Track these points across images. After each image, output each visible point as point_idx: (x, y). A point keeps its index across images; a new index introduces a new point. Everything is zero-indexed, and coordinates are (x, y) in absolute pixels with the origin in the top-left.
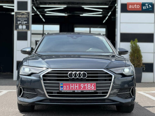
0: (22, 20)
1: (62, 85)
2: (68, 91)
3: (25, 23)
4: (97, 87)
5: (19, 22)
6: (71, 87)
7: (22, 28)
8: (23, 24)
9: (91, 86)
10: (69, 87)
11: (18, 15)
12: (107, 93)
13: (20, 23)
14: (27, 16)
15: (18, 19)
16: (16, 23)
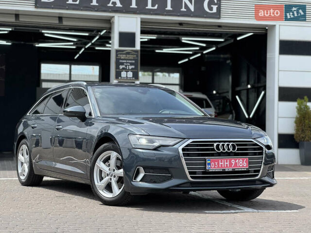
0: (127, 63)
1: (209, 162)
2: (217, 170)
3: (131, 67)
4: (250, 163)
5: (121, 67)
6: (220, 163)
7: (127, 77)
8: (129, 69)
9: (243, 163)
10: (218, 164)
11: (121, 54)
12: (259, 171)
13: (123, 69)
14: (135, 56)
15: (121, 61)
16: (117, 67)
